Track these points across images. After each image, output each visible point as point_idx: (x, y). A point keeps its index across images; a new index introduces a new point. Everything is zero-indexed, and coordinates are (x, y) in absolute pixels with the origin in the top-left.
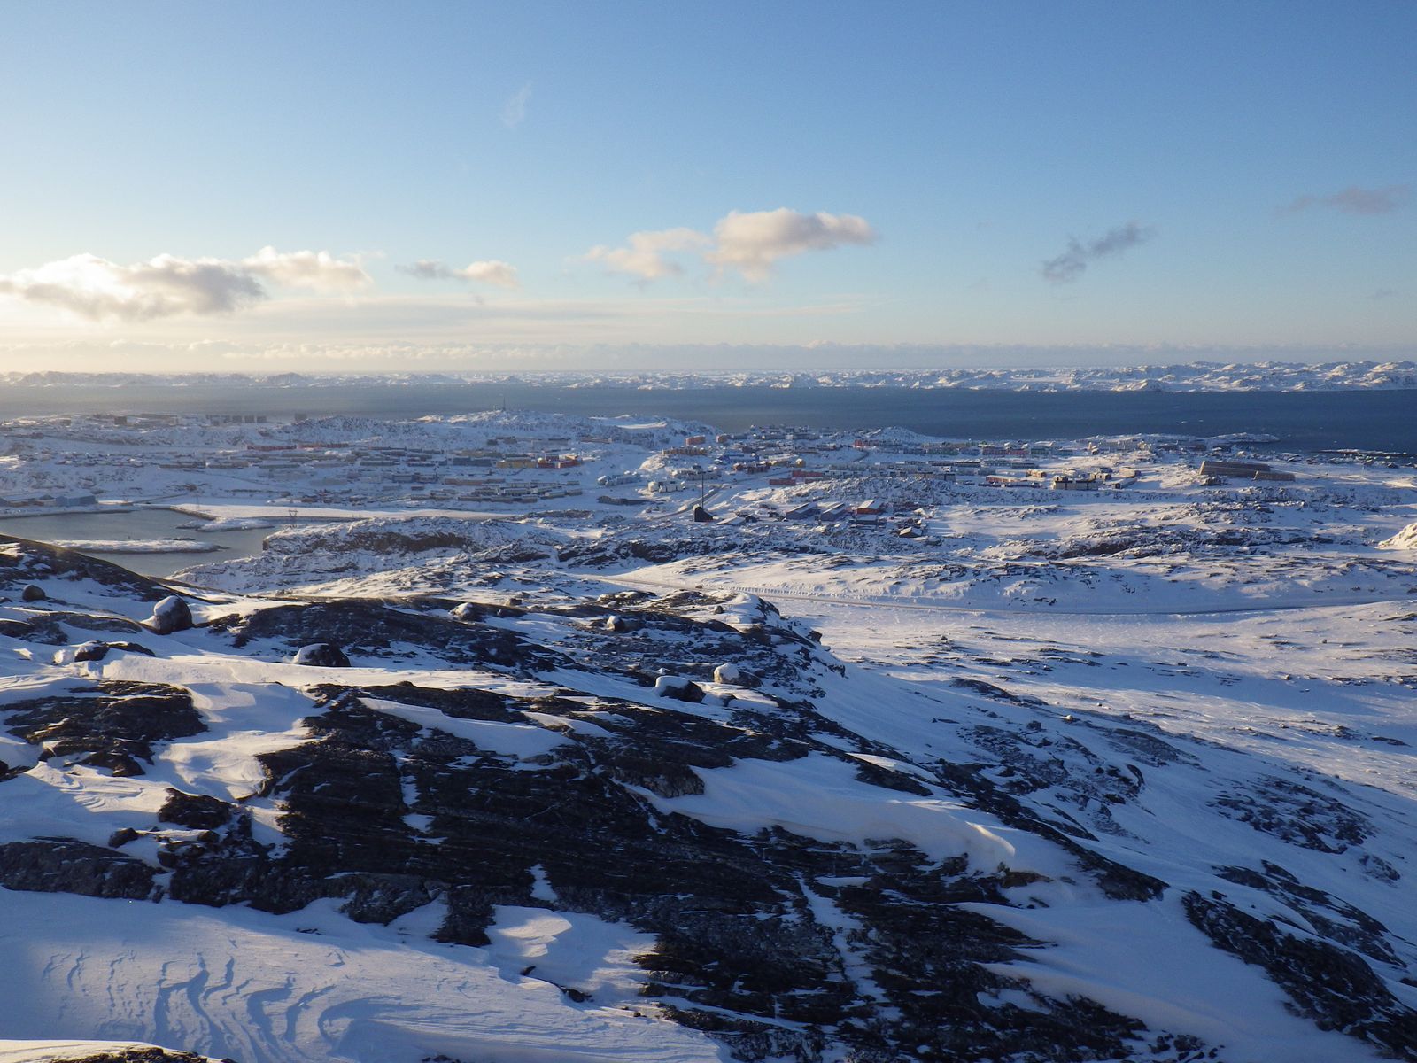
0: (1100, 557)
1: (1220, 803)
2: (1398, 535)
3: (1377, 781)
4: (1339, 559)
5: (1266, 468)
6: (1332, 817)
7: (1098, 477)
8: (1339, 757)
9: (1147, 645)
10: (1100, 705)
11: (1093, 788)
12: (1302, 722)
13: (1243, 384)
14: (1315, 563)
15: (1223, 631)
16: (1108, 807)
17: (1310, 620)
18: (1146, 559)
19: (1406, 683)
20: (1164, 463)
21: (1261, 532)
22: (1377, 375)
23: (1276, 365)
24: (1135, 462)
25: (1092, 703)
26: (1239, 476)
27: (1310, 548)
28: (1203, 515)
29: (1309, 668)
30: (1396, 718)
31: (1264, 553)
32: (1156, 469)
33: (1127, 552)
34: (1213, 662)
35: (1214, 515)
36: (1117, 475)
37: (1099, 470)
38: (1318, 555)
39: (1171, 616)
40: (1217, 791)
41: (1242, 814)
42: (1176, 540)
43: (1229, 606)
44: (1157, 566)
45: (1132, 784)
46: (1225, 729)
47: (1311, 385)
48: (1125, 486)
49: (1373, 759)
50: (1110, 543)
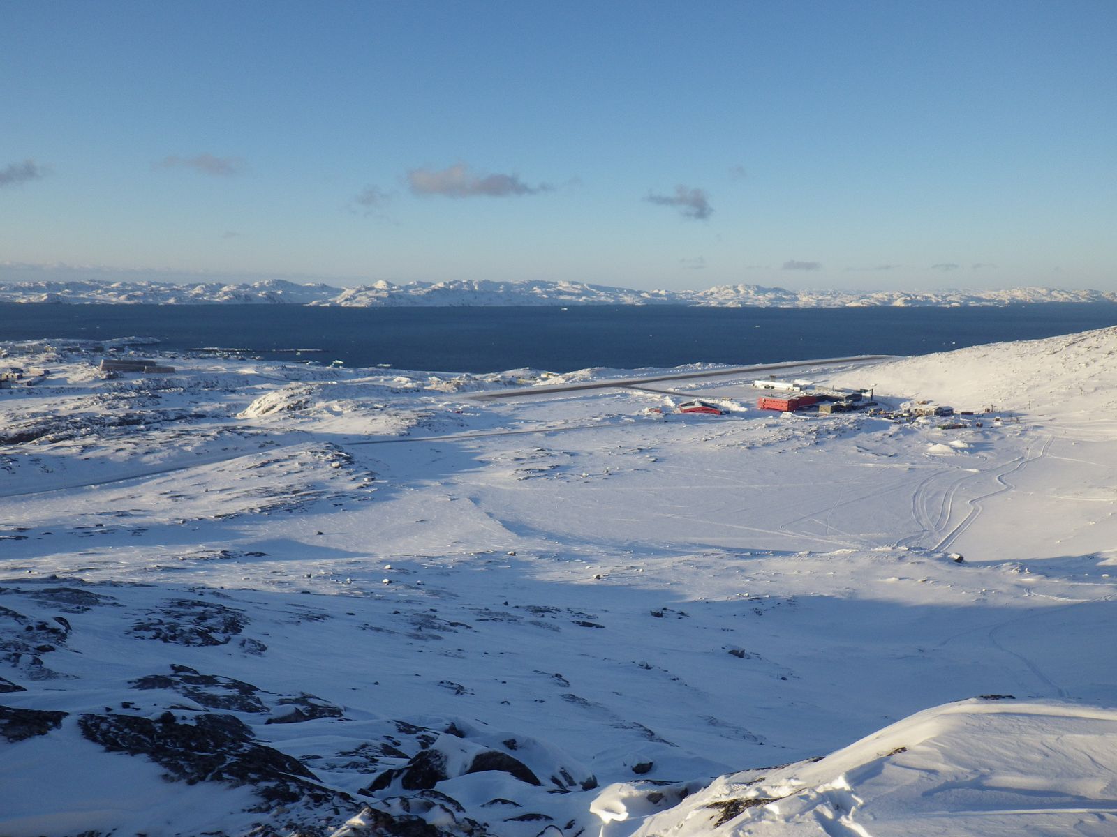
0: (18, 446)
1: (135, 629)
2: (249, 408)
3: (249, 585)
4: (211, 428)
5: (152, 364)
6: (220, 618)
7: (10, 377)
8: (224, 573)
9: (68, 514)
10: (30, 572)
11: (24, 644)
12: (196, 553)
13: (130, 298)
14: (195, 433)
15: (131, 494)
16: (39, 657)
17: (195, 476)
18: (61, 443)
19: (263, 511)
20: (69, 362)
21: (153, 413)
22: (226, 294)
23: (153, 284)
24: (43, 363)
25: (23, 572)
26: (132, 371)
27: (190, 422)
28: (106, 404)
29: (196, 512)
30: (259, 537)
31: (156, 429)
32: (63, 368)
33: (43, 439)
34: (125, 519)
35: (115, 403)
36: (28, 374)
37: (10, 371)
38: (196, 427)
39: (87, 488)
40: (133, 620)
41: (153, 633)
42: (85, 425)
43: (133, 473)
44: (70, 448)
45: (60, 633)
46: (138, 570)
47: (180, 300)
48: (36, 384)
49: (246, 569)
50: (27, 433)
